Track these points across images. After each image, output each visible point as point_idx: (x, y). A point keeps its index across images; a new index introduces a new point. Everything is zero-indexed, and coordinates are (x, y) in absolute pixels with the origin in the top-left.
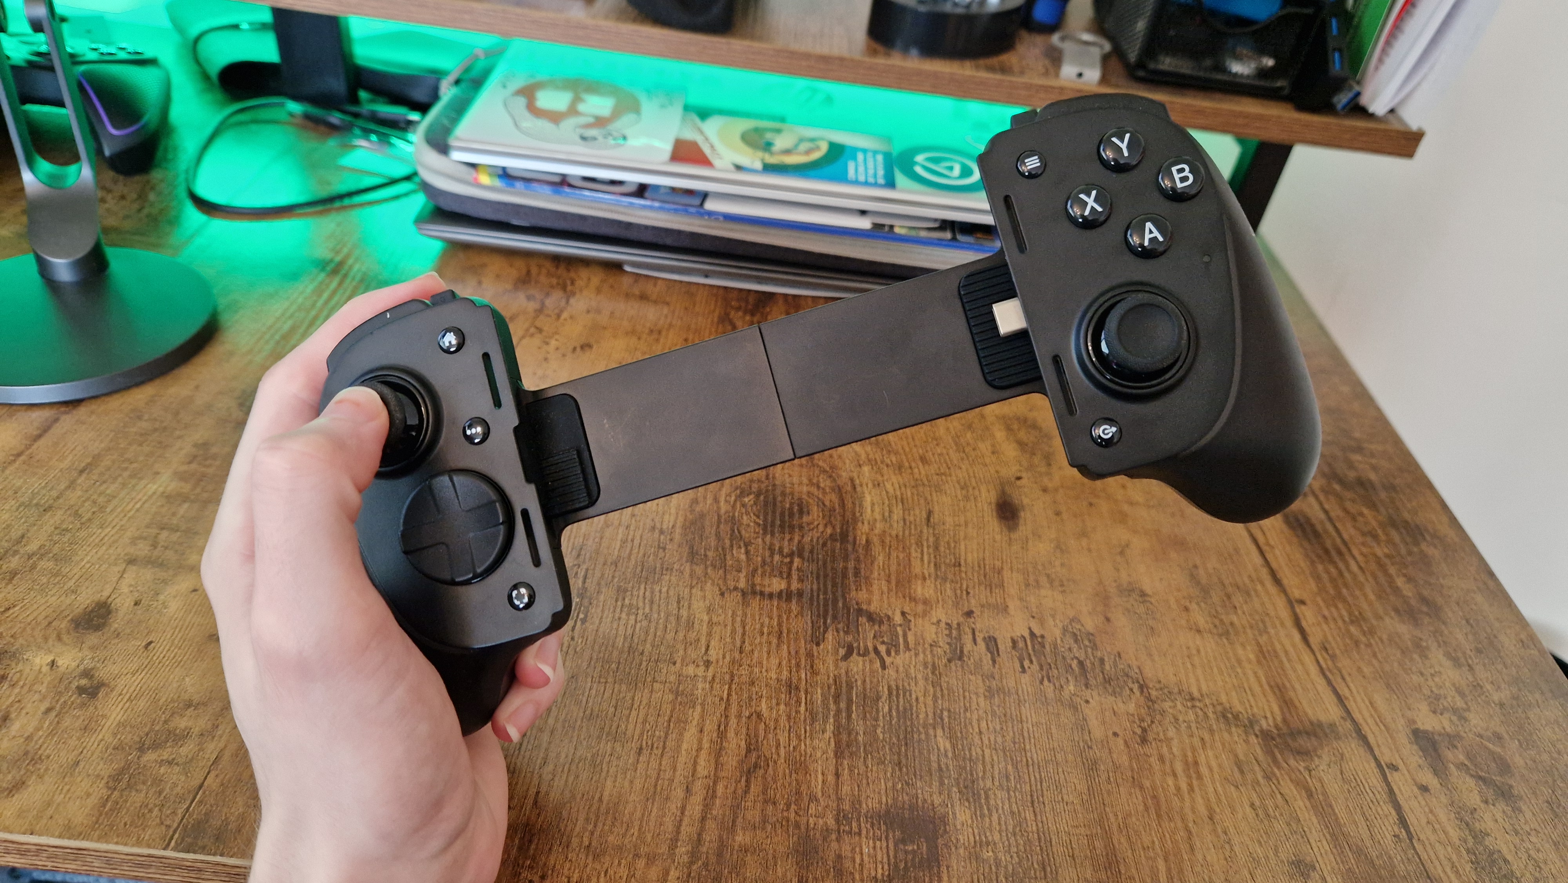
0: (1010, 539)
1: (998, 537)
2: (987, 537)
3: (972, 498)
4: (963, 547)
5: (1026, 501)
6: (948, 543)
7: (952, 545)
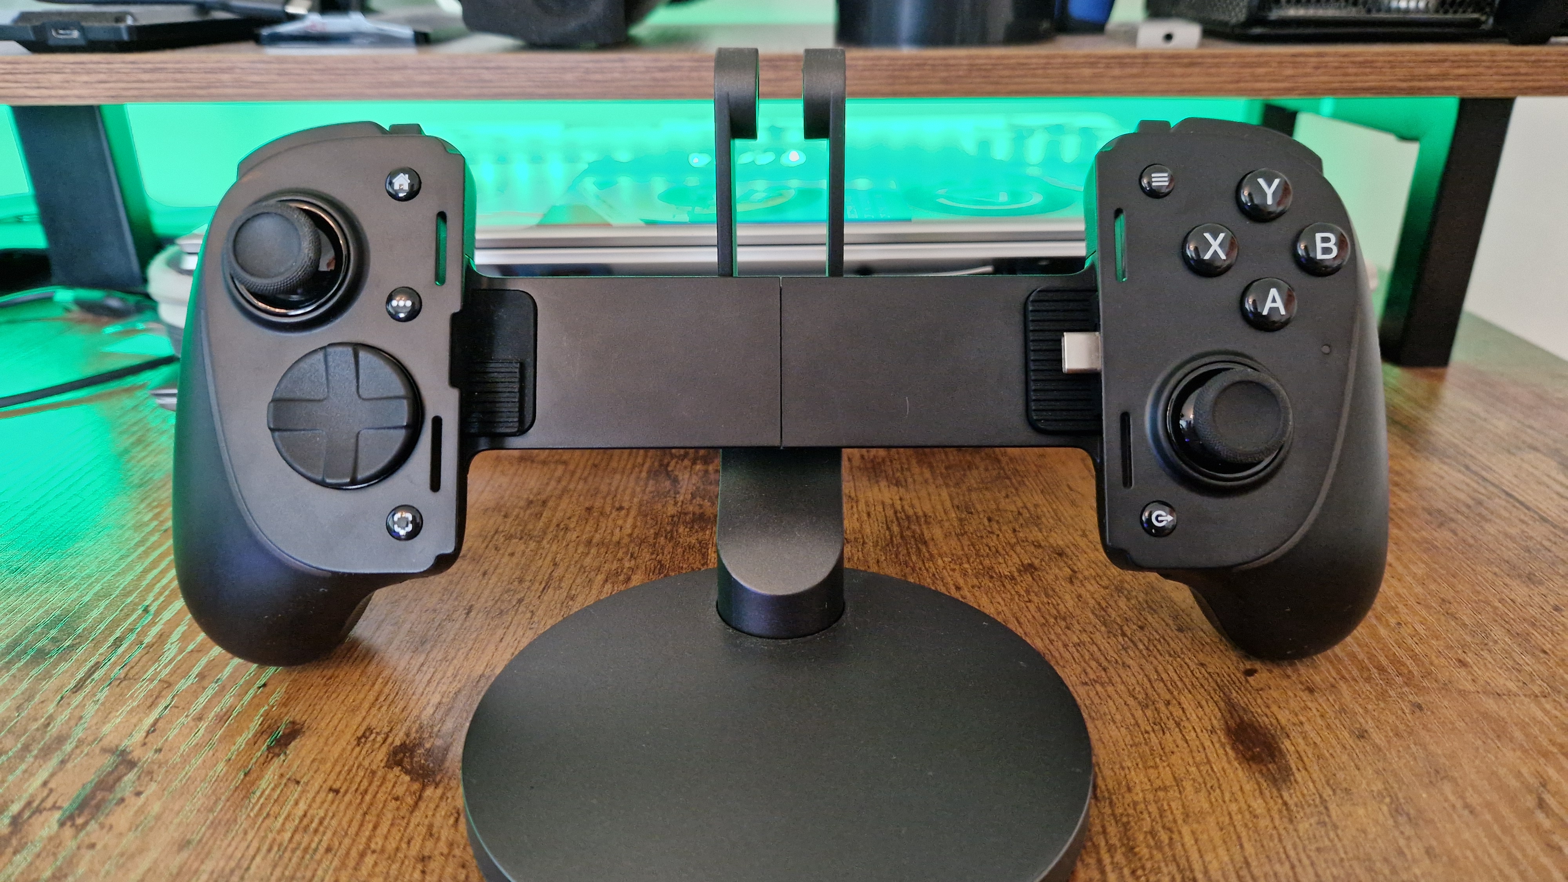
0: (1285, 804)
1: (1258, 805)
2: (1234, 807)
3: (1171, 724)
4: (1189, 840)
5: (1284, 717)
6: (1152, 833)
7: (1164, 837)
